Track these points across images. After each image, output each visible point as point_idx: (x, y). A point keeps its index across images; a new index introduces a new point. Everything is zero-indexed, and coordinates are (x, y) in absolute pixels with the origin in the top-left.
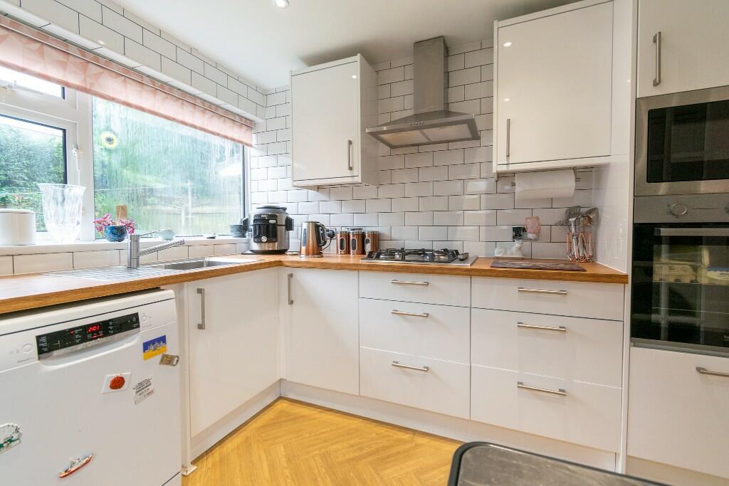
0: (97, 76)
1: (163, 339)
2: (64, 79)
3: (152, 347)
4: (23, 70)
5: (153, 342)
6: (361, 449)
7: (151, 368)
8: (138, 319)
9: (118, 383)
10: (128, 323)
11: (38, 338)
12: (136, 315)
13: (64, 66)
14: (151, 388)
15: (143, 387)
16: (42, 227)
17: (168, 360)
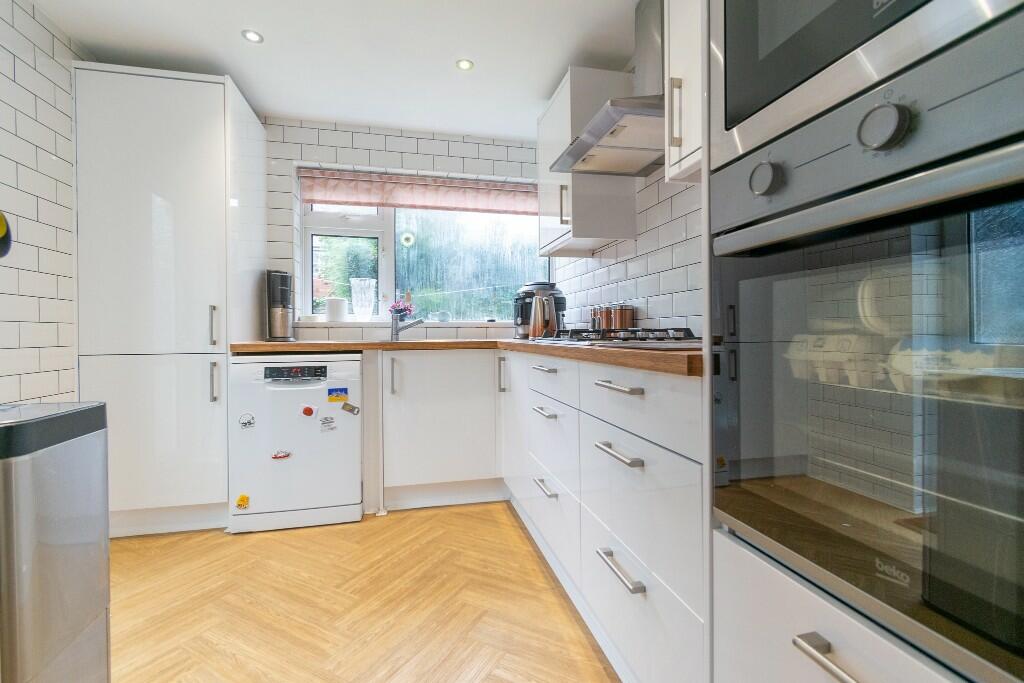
0: (391, 191)
1: (345, 391)
2: (369, 201)
3: (335, 394)
4: (346, 203)
5: (336, 390)
6: (486, 567)
7: (334, 409)
8: (325, 372)
9: (308, 412)
10: (319, 372)
11: (266, 368)
12: (325, 367)
13: (369, 191)
14: (333, 425)
15: (327, 421)
16: (351, 311)
17: (351, 409)
